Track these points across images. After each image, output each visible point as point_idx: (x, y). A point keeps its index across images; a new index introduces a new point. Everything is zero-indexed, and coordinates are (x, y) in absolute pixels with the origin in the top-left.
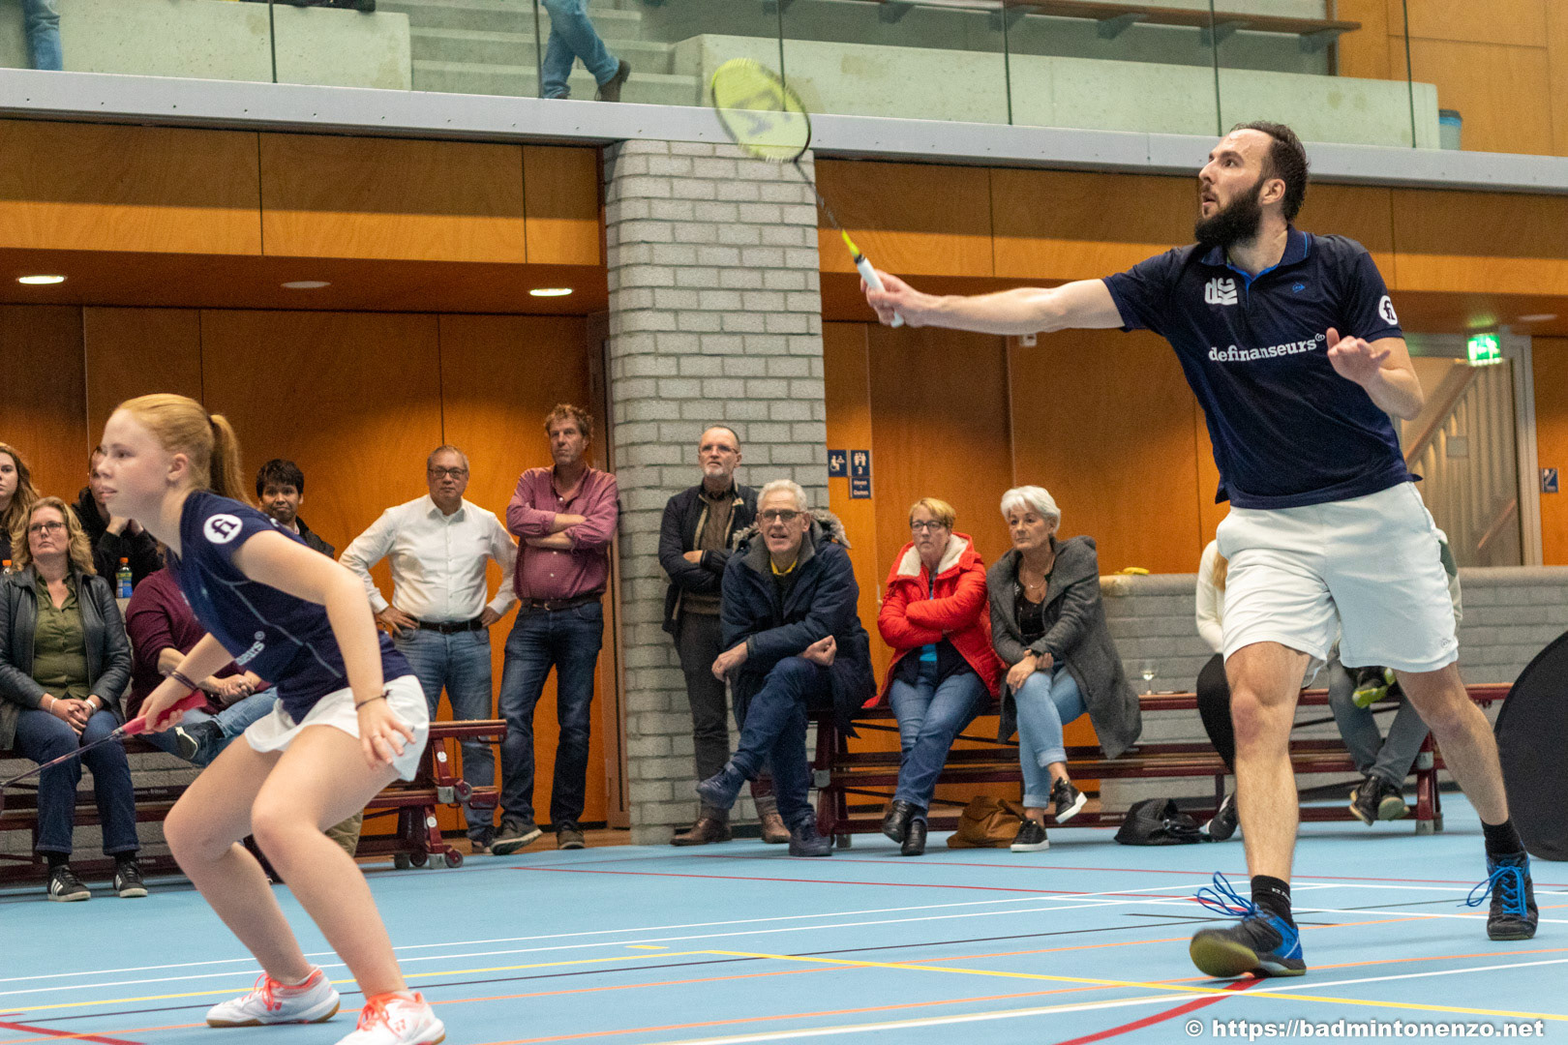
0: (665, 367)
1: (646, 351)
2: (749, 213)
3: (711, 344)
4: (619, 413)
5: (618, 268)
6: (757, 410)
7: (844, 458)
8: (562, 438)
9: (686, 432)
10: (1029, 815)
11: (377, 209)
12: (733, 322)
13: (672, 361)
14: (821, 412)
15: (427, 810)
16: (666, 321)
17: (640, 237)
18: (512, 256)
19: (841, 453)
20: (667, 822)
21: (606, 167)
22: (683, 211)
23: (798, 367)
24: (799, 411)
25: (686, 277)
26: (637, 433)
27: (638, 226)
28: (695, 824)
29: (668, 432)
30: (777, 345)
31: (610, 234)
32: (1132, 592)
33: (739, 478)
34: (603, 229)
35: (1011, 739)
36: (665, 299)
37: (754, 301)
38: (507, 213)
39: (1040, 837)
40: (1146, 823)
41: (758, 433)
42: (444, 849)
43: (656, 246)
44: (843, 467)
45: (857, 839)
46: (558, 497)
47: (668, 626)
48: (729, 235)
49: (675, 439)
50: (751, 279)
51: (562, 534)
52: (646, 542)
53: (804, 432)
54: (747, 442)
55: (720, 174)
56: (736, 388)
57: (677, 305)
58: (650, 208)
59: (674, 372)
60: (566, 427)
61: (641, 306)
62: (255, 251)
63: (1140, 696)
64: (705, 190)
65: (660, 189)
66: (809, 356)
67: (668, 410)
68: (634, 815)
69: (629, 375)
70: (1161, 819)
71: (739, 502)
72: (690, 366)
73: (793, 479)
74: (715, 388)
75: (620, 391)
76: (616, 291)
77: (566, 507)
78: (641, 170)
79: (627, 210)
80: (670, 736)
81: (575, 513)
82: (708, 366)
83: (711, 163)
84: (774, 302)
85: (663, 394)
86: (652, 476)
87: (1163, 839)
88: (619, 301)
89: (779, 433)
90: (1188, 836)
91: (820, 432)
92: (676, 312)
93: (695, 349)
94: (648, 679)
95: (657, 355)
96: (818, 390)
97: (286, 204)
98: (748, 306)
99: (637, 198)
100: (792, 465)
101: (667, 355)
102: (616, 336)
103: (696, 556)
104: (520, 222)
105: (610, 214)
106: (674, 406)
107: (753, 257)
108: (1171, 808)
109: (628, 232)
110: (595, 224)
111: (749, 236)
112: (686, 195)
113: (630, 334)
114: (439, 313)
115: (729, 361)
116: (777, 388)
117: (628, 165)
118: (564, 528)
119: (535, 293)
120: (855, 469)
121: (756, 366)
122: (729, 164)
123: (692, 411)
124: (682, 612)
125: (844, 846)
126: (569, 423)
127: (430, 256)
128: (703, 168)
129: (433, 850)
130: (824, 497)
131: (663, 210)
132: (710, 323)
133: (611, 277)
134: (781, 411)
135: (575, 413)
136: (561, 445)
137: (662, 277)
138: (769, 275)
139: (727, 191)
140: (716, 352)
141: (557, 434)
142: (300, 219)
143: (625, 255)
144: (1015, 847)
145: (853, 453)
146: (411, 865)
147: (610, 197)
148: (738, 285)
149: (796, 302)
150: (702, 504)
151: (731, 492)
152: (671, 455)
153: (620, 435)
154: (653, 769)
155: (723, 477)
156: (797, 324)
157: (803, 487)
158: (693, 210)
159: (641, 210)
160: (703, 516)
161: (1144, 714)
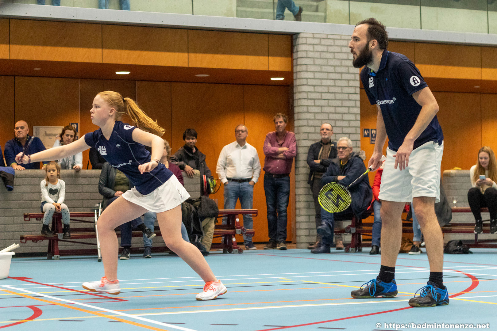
0: (311, 103)
1: (305, 98)
2: (338, 56)
3: (325, 96)
4: (296, 116)
5: (296, 72)
6: (339, 117)
7: (369, 131)
8: (279, 124)
9: (317, 123)
10: (415, 243)
11: (224, 53)
12: (332, 89)
13: (312, 101)
14: (359, 117)
15: (233, 236)
16: (311, 89)
17: (304, 63)
18: (265, 68)
19: (368, 130)
20: (308, 242)
21: (294, 41)
22: (317, 55)
23: (352, 104)
24: (352, 117)
25: (318, 75)
26: (301, 123)
27: (303, 59)
28: (315, 243)
29: (311, 123)
30: (345, 97)
31: (295, 62)
32: (456, 175)
33: (332, 138)
34: (293, 60)
35: (410, 220)
36: (311, 82)
37: (338, 83)
38: (263, 55)
39: (418, 250)
40: (452, 247)
41: (339, 124)
42: (237, 248)
43: (308, 66)
44: (368, 134)
45: (364, 249)
46: (278, 142)
47: (309, 182)
48: (331, 62)
49: (313, 125)
50: (338, 76)
51: (282, 154)
52: (303, 157)
53: (353, 124)
54: (335, 126)
55: (329, 44)
56: (332, 110)
57: (314, 84)
58: (307, 54)
59: (313, 104)
60: (281, 121)
61: (303, 84)
62: (186, 65)
63: (452, 208)
64: (325, 49)
65: (310, 48)
66: (355, 100)
67: (311, 116)
68: (298, 240)
69: (299, 105)
70: (457, 246)
71: (333, 145)
72: (318, 103)
73: (349, 138)
74: (326, 109)
75: (296, 110)
76: (296, 79)
77: (281, 146)
78: (304, 42)
79: (300, 54)
80: (309, 216)
81: (284, 147)
82: (323, 103)
83: (326, 40)
84: (345, 83)
85: (310, 111)
86: (305, 136)
87: (457, 252)
88: (297, 82)
89: (345, 124)
90: (465, 251)
91: (358, 124)
92: (314, 86)
93: (320, 97)
94: (302, 198)
95: (308, 99)
96: (358, 111)
97: (195, 51)
98: (337, 85)
99: (303, 51)
100: (349, 134)
101: (311, 99)
102: (296, 93)
103: (318, 161)
104: (267, 58)
105: (295, 55)
106: (313, 115)
107: (339, 70)
108: (460, 243)
109: (300, 61)
110: (290, 59)
111: (338, 63)
112: (318, 50)
113: (300, 92)
114: (244, 84)
115: (330, 101)
116: (345, 110)
117: (300, 41)
118: (282, 152)
119: (272, 79)
120: (372, 135)
121: (338, 103)
122: (332, 41)
123: (319, 116)
124: (314, 178)
125: (360, 251)
126: (281, 119)
127: (239, 67)
128: (324, 42)
129: (234, 248)
130: (359, 144)
131: (311, 55)
132: (325, 89)
133: (295, 75)
134: (346, 117)
135: (283, 116)
136: (279, 126)
137: (310, 75)
138: (343, 75)
139: (331, 49)
140: (326, 98)
141: (277, 123)
142: (200, 56)
143: (299, 68)
144: (410, 253)
145: (372, 130)
146: (228, 252)
147: (295, 50)
148: (334, 78)
149: (352, 83)
150: (321, 146)
151: (330, 142)
152: (311, 130)
153: (296, 123)
154: (303, 226)
155: (328, 138)
156: (352, 90)
157: (352, 140)
158: (320, 55)
159: (304, 55)
160: (321, 149)
161: (453, 214)
